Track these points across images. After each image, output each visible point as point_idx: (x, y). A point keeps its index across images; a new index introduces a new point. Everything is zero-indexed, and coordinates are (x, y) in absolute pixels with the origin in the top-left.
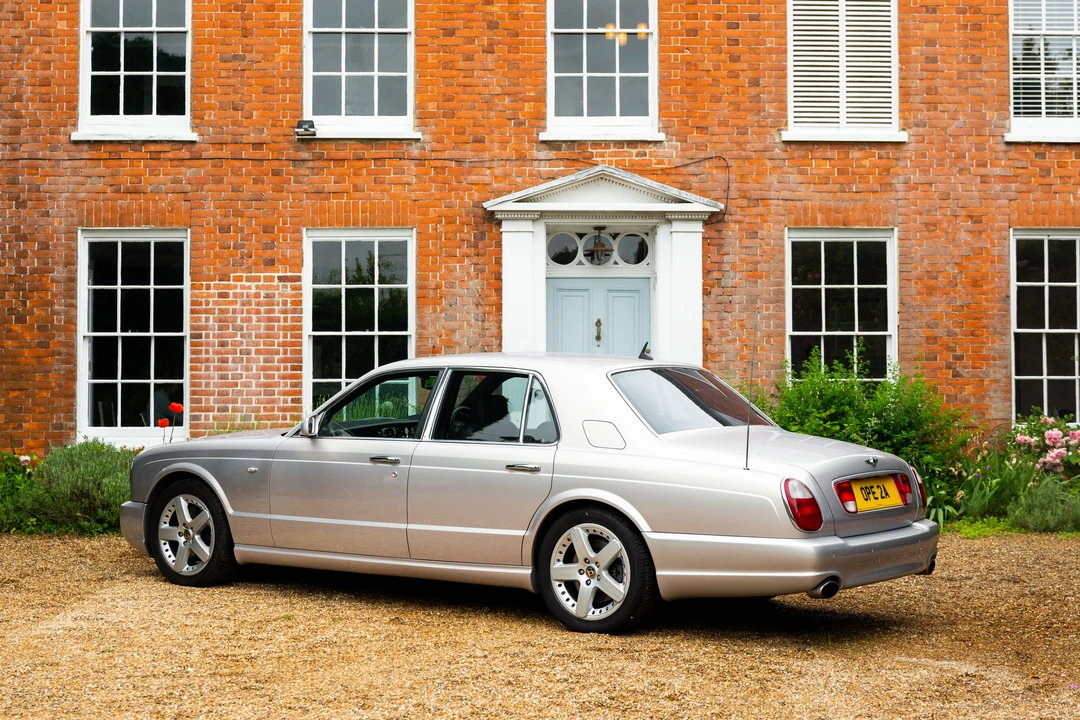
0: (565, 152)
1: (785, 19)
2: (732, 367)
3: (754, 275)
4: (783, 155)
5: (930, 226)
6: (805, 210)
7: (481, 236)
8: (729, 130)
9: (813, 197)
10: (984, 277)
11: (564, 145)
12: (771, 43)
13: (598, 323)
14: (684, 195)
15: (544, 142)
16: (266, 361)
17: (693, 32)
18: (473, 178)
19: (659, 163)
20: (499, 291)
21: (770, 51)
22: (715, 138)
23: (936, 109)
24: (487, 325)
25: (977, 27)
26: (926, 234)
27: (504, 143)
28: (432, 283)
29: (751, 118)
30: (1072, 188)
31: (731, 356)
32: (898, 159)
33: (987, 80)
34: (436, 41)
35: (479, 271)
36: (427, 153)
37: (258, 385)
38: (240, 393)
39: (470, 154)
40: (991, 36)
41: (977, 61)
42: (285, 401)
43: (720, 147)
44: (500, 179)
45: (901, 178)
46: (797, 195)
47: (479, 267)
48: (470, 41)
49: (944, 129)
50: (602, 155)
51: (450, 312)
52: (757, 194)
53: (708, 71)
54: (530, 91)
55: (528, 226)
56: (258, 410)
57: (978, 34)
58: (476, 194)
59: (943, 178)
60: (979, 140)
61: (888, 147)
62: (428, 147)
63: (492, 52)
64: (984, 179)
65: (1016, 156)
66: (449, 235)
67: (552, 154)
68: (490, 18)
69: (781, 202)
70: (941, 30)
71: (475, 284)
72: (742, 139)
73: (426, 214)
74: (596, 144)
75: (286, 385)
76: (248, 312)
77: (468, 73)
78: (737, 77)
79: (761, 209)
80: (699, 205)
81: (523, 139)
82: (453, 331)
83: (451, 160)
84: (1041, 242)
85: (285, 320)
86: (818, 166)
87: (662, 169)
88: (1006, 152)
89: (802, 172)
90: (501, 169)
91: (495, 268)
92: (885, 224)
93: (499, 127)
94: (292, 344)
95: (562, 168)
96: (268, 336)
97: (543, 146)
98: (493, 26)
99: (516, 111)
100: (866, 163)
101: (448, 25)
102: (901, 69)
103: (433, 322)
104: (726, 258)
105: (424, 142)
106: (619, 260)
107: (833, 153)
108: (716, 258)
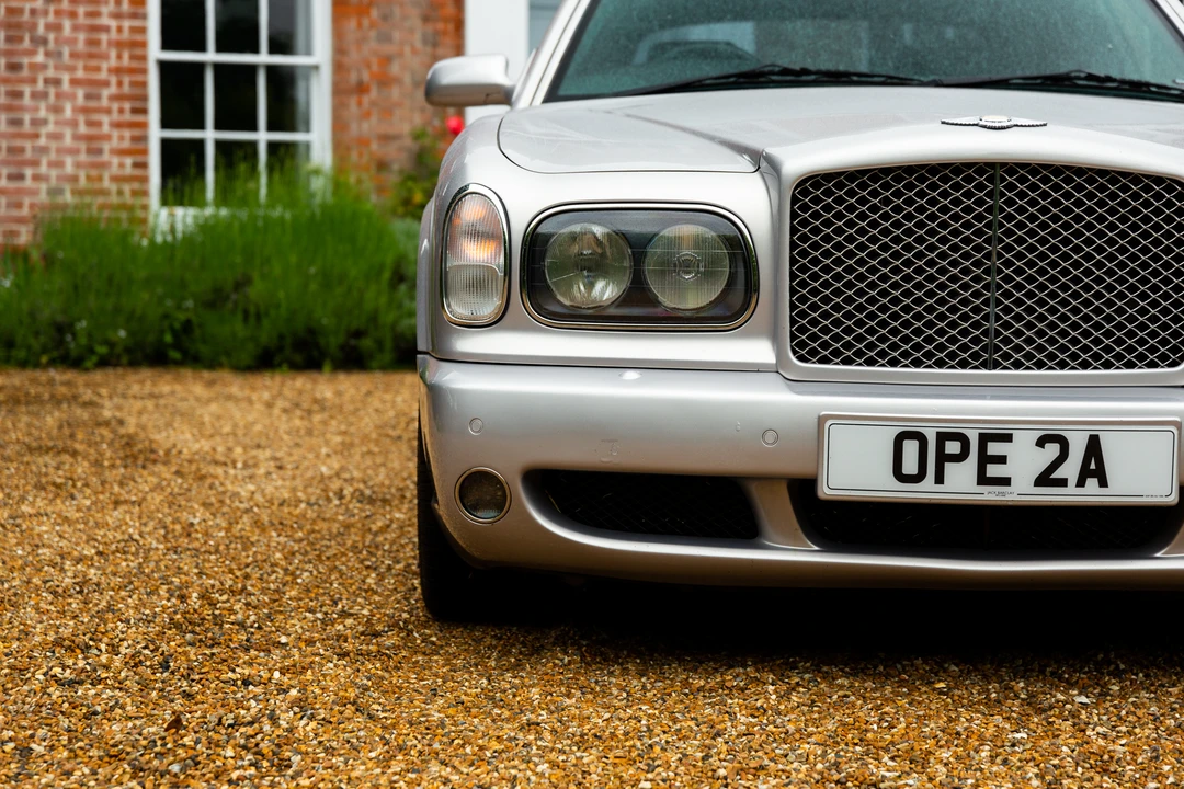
16: (88, 97)
37: (76, 137)
38: (45, 150)
42: (122, 165)
51: (384, 28)
56: (75, 179)
75: (121, 138)
76: (58, 13)
82: (387, 60)
85: (120, 29)
94: (131, 71)
96: (91, 56)
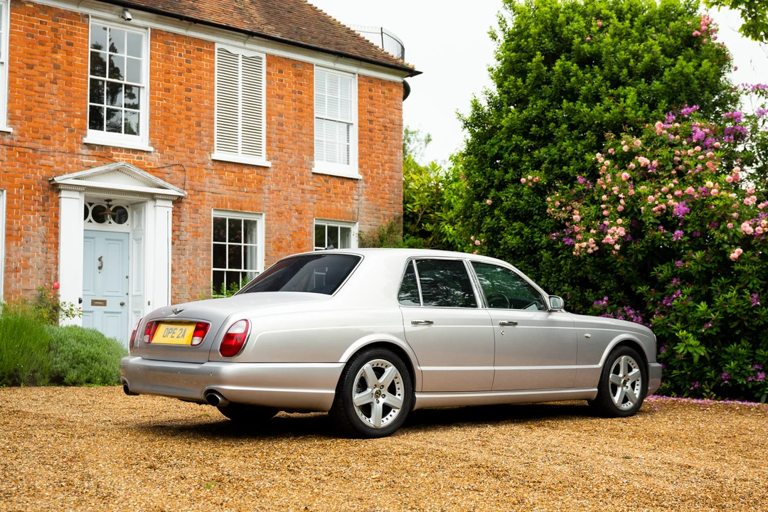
0: (97, 152)
1: (214, 91)
2: (184, 287)
3: (196, 235)
4: (212, 167)
5: (280, 214)
6: (222, 199)
7: (46, 199)
8: (186, 149)
9: (227, 193)
10: (303, 243)
11: (97, 147)
12: (206, 103)
13: (100, 259)
14: (167, 184)
15: (85, 144)
17: (168, 90)
18: (43, 161)
19: (149, 164)
20: (57, 234)
21: (206, 108)
22: (178, 154)
23: (282, 151)
24: (49, 255)
25: (300, 110)
26: (277, 218)
27: (62, 142)
28: (15, 226)
29: (197, 144)
30: (339, 200)
31: (184, 281)
32: (265, 176)
33: (305, 139)
34: (21, 70)
35: (45, 221)
36: (15, 143)
39: (41, 146)
40: (307, 116)
41: (301, 128)
43: (180, 159)
44: (59, 164)
45: (267, 186)
46: (219, 191)
47: (44, 218)
48: (43, 74)
49: (286, 162)
50: (118, 156)
51: (26, 246)
52: (198, 188)
53: (175, 114)
54: (78, 111)
55: (76, 195)
57: (300, 114)
58: (44, 172)
59: (285, 189)
60: (301, 170)
61: (261, 169)
62: (15, 138)
63: (56, 84)
64: (303, 191)
65: (316, 180)
66: (27, 197)
67: (90, 152)
68: (56, 62)
69: (210, 194)
70: (285, 109)
71: (42, 229)
72: (192, 156)
73: (13, 181)
74: (115, 149)
77: (41, 94)
78: (190, 120)
79: (200, 197)
80: (174, 191)
81: (73, 141)
82: (28, 258)
83: (30, 148)
84: (324, 226)
86: (229, 175)
87: (150, 168)
88: (312, 178)
89: (221, 178)
90: (60, 158)
91: (54, 219)
92: (260, 211)
93: (59, 131)
95: (95, 161)
97: (85, 146)
98: (57, 67)
99: (70, 122)
100: (251, 176)
101: (30, 62)
102: (267, 127)
103: (16, 252)
104: (182, 224)
105: (12, 135)
106: (112, 221)
107: (236, 169)
108: (177, 223)
